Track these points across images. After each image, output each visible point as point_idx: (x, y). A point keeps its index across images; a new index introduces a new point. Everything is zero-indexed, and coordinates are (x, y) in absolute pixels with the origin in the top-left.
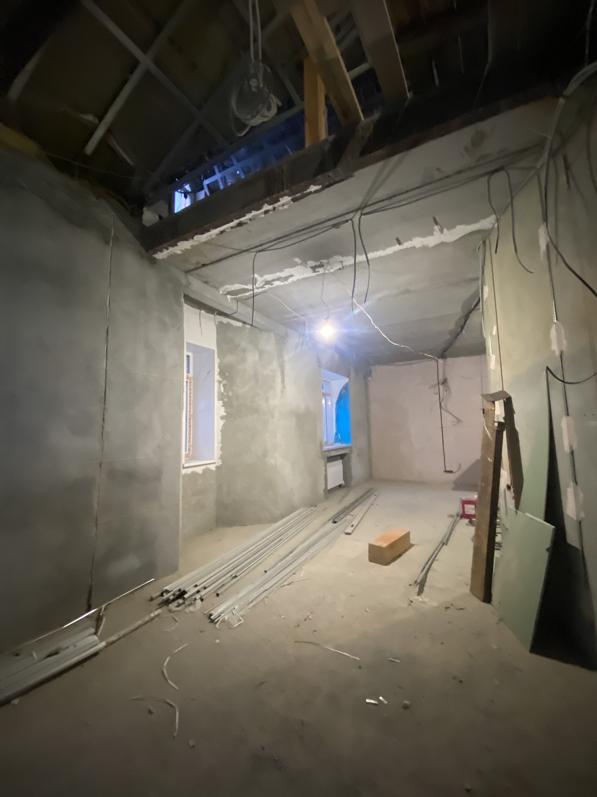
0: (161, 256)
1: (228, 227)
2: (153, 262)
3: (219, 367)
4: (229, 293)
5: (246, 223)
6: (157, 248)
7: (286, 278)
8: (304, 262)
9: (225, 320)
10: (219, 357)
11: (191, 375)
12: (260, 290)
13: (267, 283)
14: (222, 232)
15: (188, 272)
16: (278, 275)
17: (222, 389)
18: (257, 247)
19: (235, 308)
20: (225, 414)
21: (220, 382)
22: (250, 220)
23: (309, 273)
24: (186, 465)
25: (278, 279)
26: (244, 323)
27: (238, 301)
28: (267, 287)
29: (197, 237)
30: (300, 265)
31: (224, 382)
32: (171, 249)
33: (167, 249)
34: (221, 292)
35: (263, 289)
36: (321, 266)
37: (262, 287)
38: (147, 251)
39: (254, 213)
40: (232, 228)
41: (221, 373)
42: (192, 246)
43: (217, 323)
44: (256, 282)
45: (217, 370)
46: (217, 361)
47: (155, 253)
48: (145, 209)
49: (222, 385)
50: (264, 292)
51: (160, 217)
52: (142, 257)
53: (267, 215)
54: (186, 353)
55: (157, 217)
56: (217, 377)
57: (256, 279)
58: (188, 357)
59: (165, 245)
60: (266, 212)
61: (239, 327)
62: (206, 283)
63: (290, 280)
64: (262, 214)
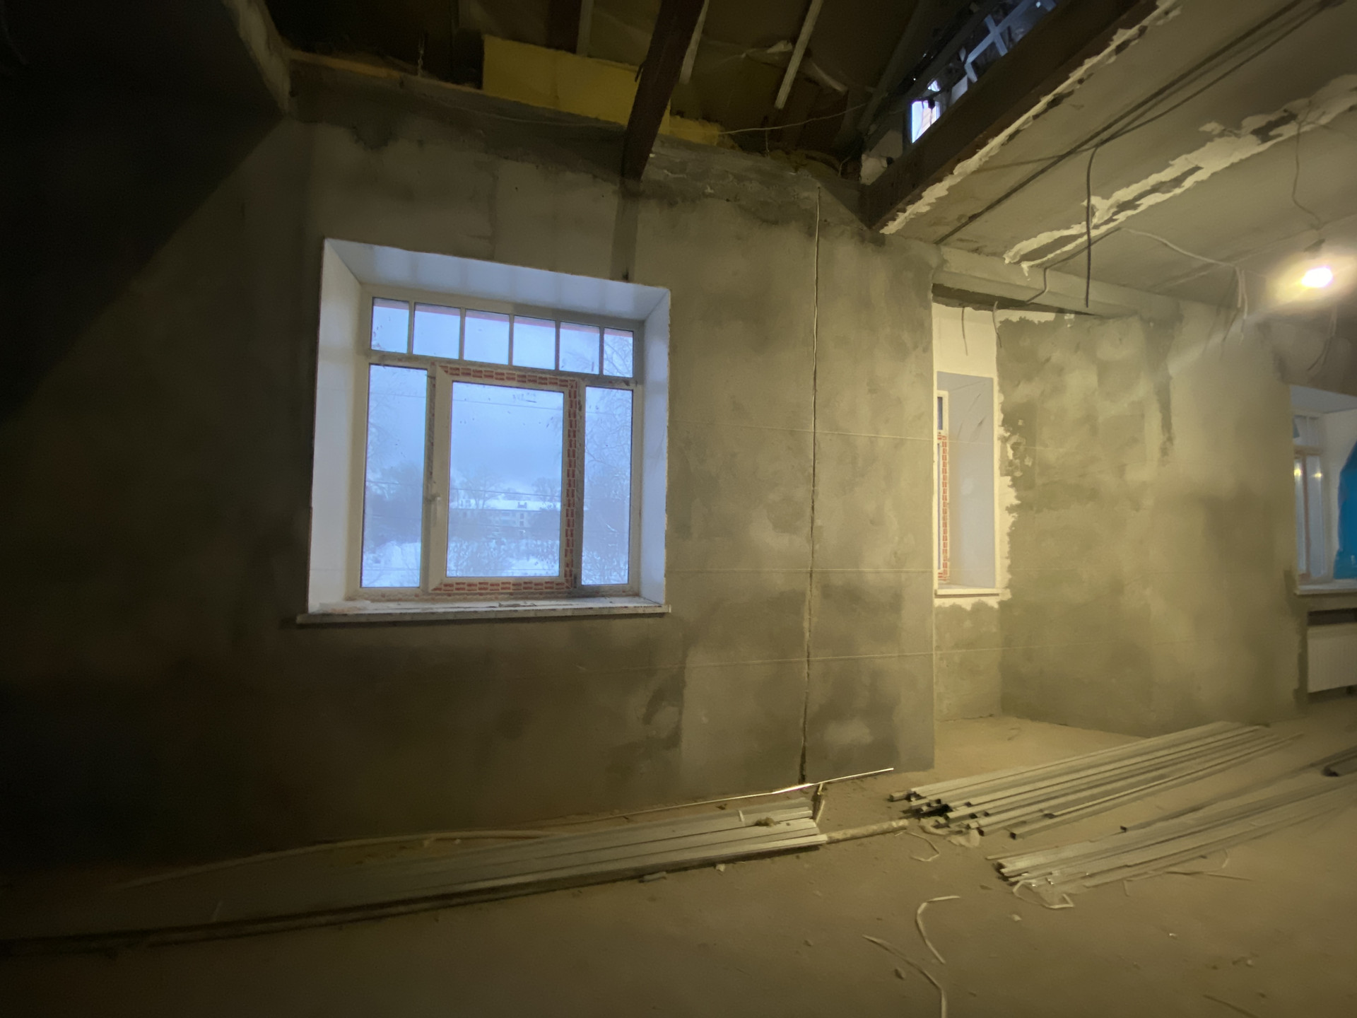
0: (891, 228)
1: (1029, 117)
2: (880, 241)
3: (1003, 410)
4: (1026, 257)
5: (1070, 94)
6: (888, 216)
7: (1178, 181)
8: (1232, 127)
9: (1015, 315)
10: (1002, 390)
11: (945, 432)
12: (1104, 229)
13: (1123, 207)
14: (1011, 137)
15: (941, 241)
16: (1154, 179)
17: (1010, 453)
18: (1098, 134)
19: (1039, 284)
20: (1016, 502)
21: (1004, 440)
22: (1081, 81)
23: (1249, 147)
24: (941, 592)
25: (1154, 189)
26: (1061, 311)
27: (1045, 269)
28: (1121, 217)
29: (958, 170)
30: (1221, 135)
31: (1015, 439)
32: (911, 209)
33: (904, 211)
34: (1007, 261)
35: (1112, 225)
36: (1289, 118)
37: (1111, 220)
38: (870, 227)
39: (1089, 63)
40: (1036, 117)
41: (1008, 422)
42: (950, 189)
43: (998, 325)
44: (1094, 214)
45: (998, 417)
46: (998, 399)
47: (885, 225)
48: (864, 157)
49: (1008, 446)
50: (1117, 229)
51: (890, 161)
52: (863, 240)
53: (1124, 52)
54: (936, 393)
55: (885, 163)
56: (998, 431)
57: (1093, 207)
58: (940, 399)
59: (900, 206)
60: (1120, 49)
61: (1046, 323)
62: (976, 250)
63: (1189, 183)
64: (1110, 55)
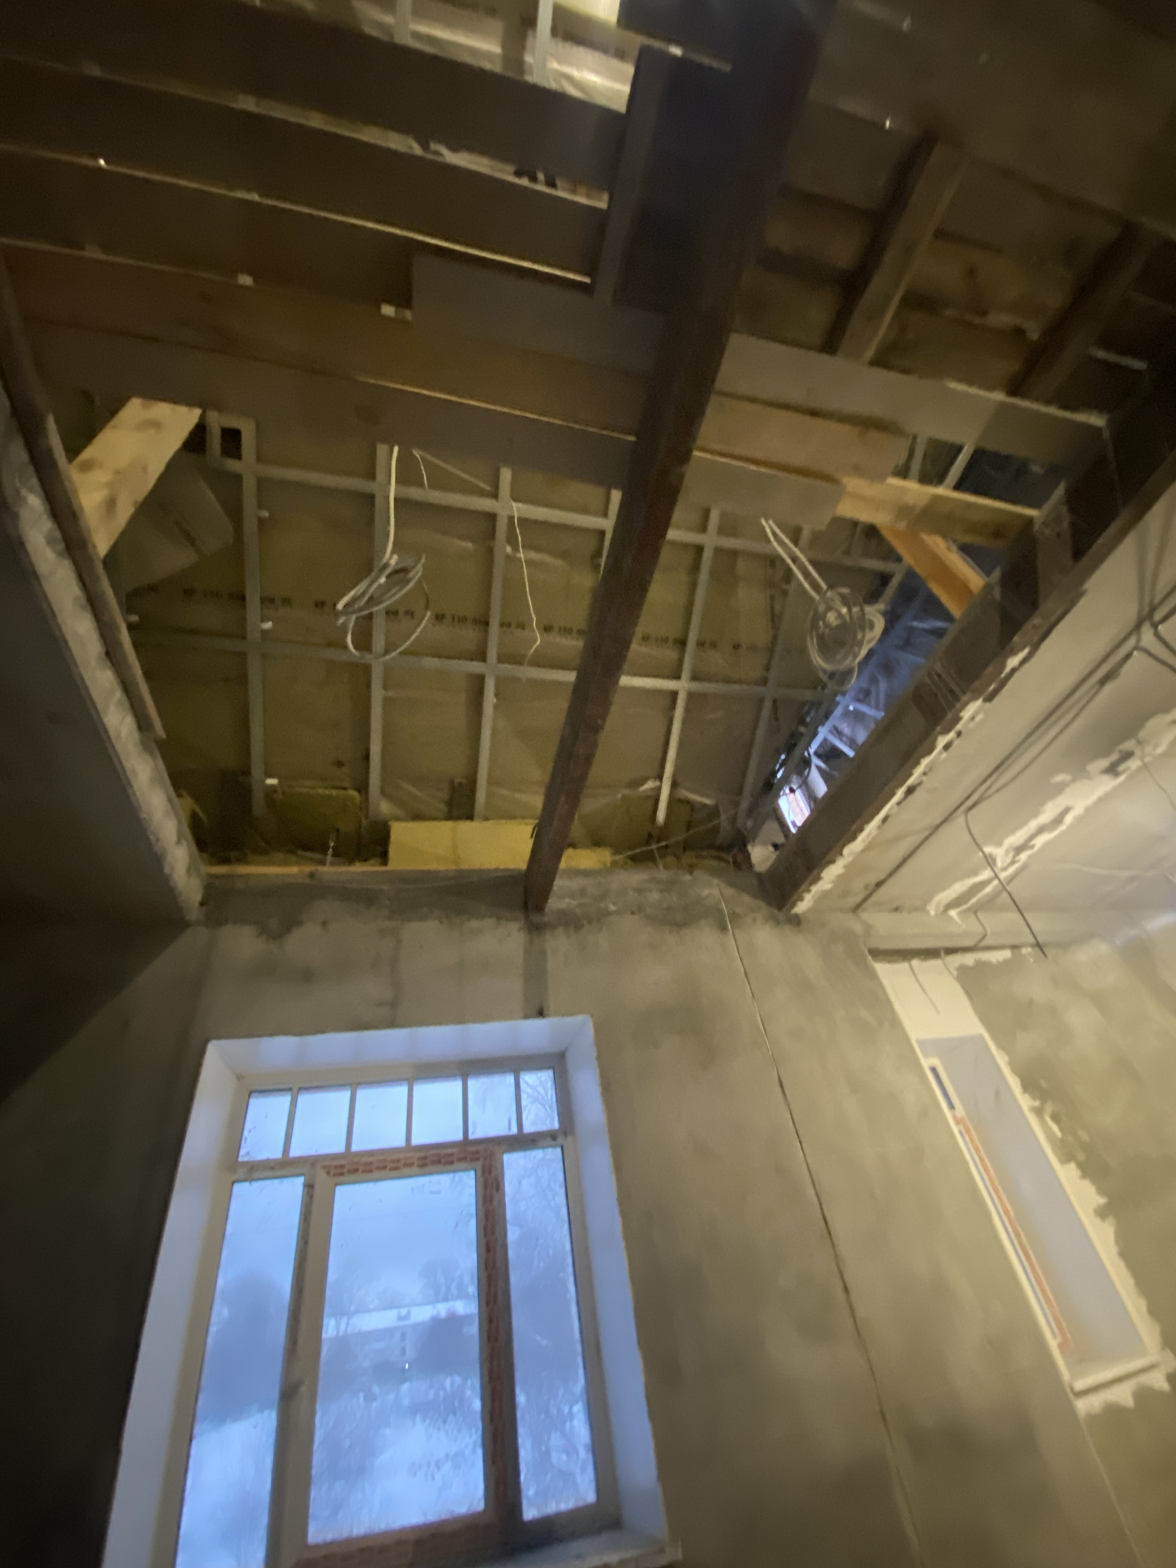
0: (802, 907)
1: (892, 805)
2: (796, 921)
3: (1015, 1071)
4: (950, 906)
5: (920, 784)
6: (795, 898)
7: (1058, 820)
8: (1080, 772)
9: (969, 959)
10: (1000, 1046)
11: (960, 1111)
12: (1011, 870)
13: (1019, 850)
14: (885, 820)
15: (857, 908)
16: (1033, 825)
17: (1055, 1128)
18: (962, 804)
19: (979, 929)
20: (1102, 1200)
21: (1039, 1112)
22: (925, 774)
23: (1107, 784)
24: (1080, 1385)
25: (1041, 830)
26: (1014, 947)
27: (975, 913)
28: (1023, 857)
29: (847, 850)
30: (1074, 780)
31: (1049, 1108)
32: (816, 889)
33: (809, 891)
34: (932, 913)
35: (1016, 866)
36: (1127, 756)
37: (1013, 863)
38: (780, 908)
39: (925, 762)
40: (899, 803)
41: (1028, 1086)
42: (845, 867)
43: (955, 973)
44: (994, 860)
45: (1014, 1083)
46: (1002, 1060)
47: (794, 905)
48: (749, 848)
49: (1048, 1119)
50: (1024, 867)
51: (776, 846)
52: (778, 923)
53: (951, 749)
54: (926, 1063)
55: (771, 849)
56: (1025, 1102)
57: (991, 856)
58: (934, 1070)
59: (803, 887)
60: (947, 747)
61: (1006, 962)
62: (896, 909)
63: (1069, 819)
64: (940, 753)
